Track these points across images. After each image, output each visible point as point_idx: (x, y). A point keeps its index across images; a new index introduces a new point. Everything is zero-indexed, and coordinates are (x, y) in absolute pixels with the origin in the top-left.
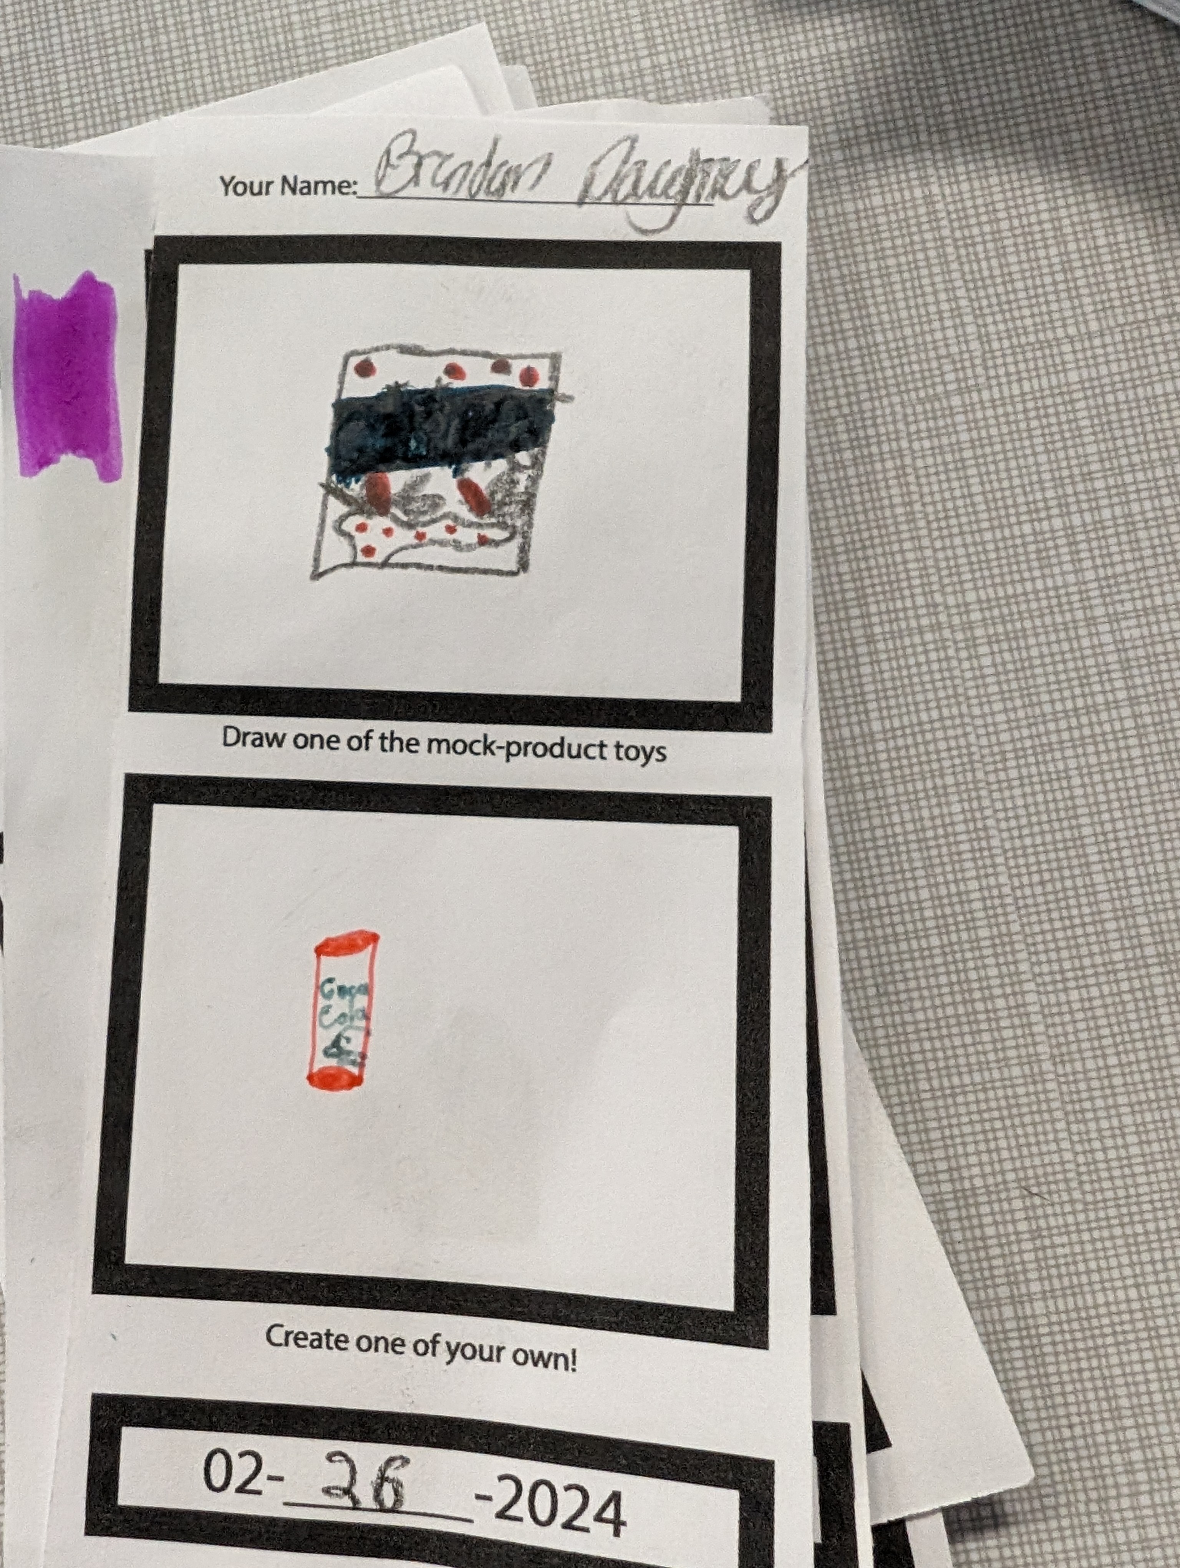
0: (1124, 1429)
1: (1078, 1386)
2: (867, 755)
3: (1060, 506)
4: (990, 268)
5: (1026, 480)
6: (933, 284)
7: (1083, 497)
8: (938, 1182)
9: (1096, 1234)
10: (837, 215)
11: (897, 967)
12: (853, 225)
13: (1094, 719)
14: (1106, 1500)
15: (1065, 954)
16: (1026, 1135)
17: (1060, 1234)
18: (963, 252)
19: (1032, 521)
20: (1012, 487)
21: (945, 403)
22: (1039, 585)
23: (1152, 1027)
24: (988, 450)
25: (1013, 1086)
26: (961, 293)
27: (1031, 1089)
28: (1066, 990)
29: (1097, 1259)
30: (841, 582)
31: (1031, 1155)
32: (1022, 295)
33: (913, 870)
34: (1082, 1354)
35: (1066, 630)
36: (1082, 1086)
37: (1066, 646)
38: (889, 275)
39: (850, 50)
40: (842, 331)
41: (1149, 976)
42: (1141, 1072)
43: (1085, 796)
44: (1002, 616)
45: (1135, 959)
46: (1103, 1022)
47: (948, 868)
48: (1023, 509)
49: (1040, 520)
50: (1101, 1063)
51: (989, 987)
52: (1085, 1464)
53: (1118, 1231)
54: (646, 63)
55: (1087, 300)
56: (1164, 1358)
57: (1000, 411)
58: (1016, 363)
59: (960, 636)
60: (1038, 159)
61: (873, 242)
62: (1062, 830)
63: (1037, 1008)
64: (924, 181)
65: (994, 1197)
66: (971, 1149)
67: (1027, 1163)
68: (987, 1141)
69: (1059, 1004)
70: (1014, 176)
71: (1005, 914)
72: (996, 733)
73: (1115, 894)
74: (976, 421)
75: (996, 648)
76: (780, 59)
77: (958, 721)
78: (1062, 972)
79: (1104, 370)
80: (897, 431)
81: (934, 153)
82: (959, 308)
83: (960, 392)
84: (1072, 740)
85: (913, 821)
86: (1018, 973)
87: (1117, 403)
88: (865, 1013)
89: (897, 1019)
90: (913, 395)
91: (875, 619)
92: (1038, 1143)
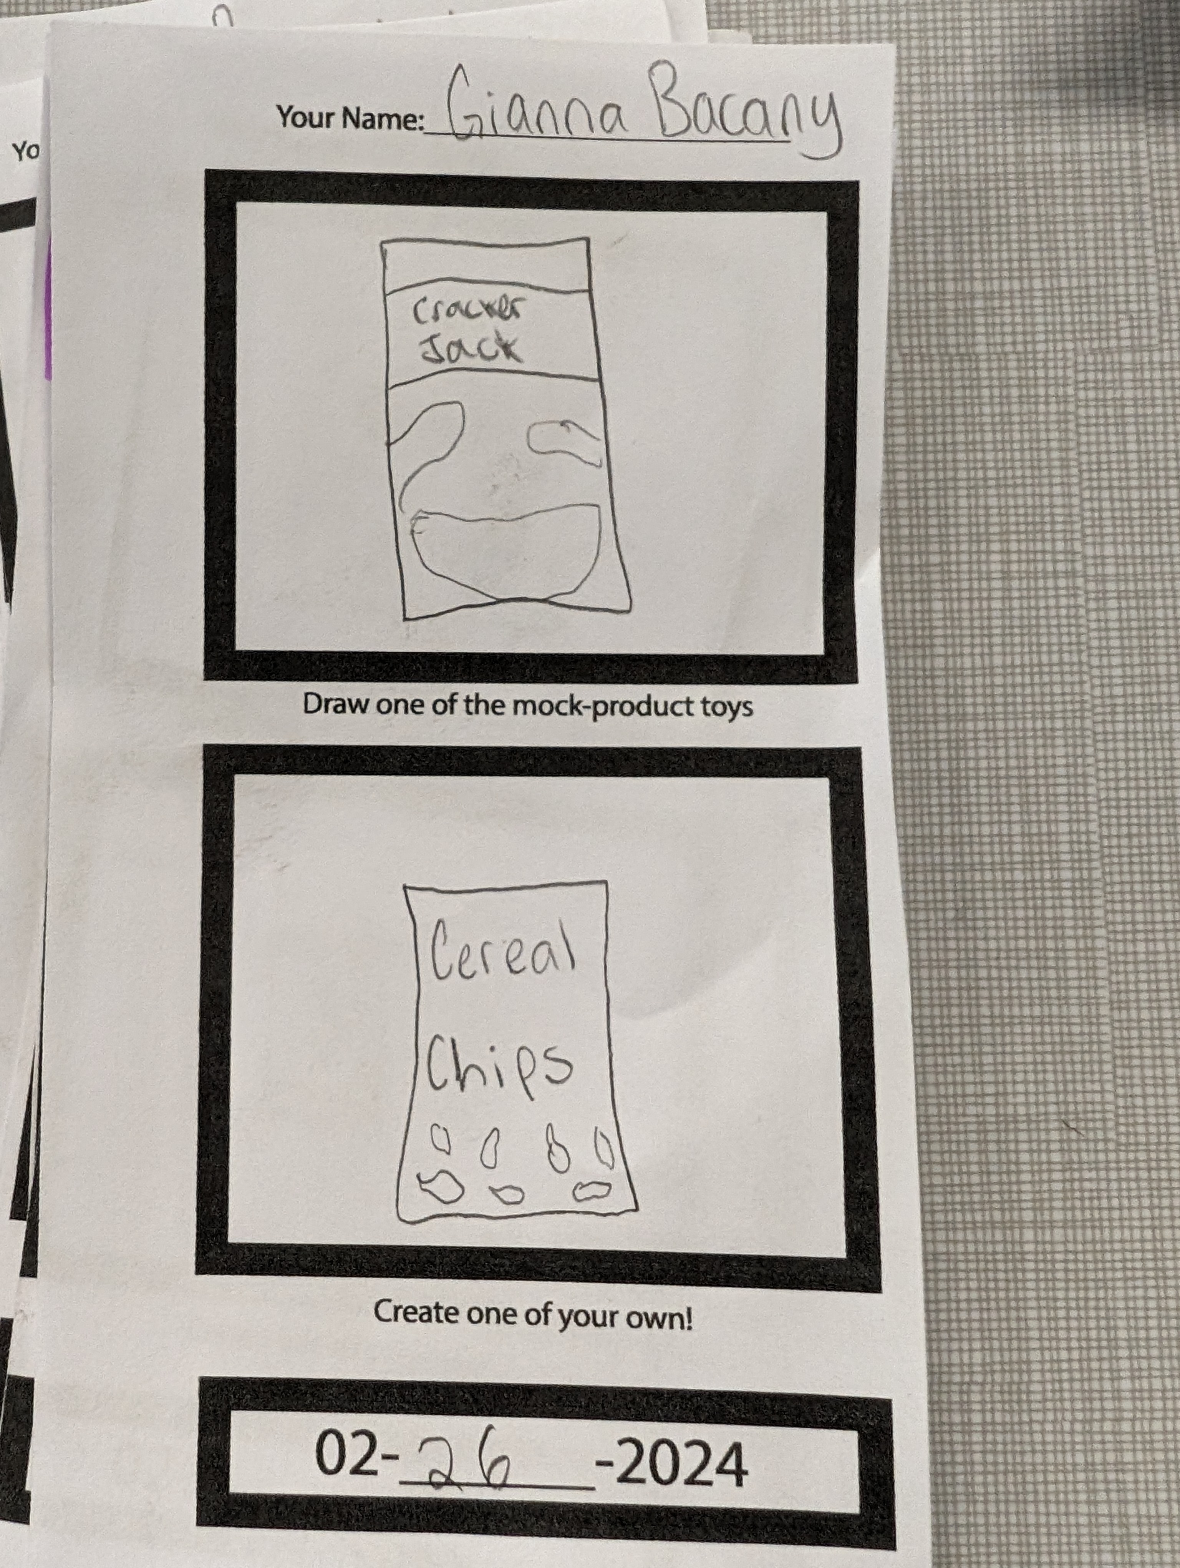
0: (1118, 1359)
1: (1082, 1313)
2: (984, 686)
6: (1124, 239)
8: (984, 1105)
9: (1123, 1174)
10: (1044, 154)
11: (979, 895)
12: (1058, 167)
14: (1091, 1421)
15: (1139, 907)
16: (1074, 1072)
17: (1090, 1170)
18: (1158, 212)
20: (1166, 451)
21: (1116, 357)
24: (1149, 411)
25: (1069, 1024)
26: (1150, 252)
27: (1086, 1029)
28: (1134, 941)
29: (1119, 1197)
30: (987, 515)
31: (1075, 1092)
33: (1010, 804)
34: (1091, 1284)
36: (1135, 1034)
38: (1084, 222)
40: (1030, 270)
44: (1135, 574)
46: (1163, 976)
47: (1043, 808)
48: (1173, 474)
50: (1155, 1014)
51: (1063, 927)
52: (1077, 1385)
53: (1144, 1174)
56: (1167, 1298)
57: (1167, 374)
59: (1091, 586)
61: (1074, 187)
62: (1156, 788)
63: (1103, 954)
64: (1133, 135)
65: (1033, 1126)
66: (1020, 1077)
67: (1070, 1098)
68: (1036, 1072)
69: (1125, 953)
71: (1090, 860)
72: (1110, 686)
74: (1142, 380)
75: (1124, 604)
77: (1076, 668)
78: (1134, 923)
80: (1065, 377)
81: (1147, 109)
82: (1145, 267)
83: (1133, 350)
85: (1018, 757)
86: (1092, 918)
88: (941, 934)
89: (971, 944)
90: (1087, 344)
91: (1014, 557)
92: (1084, 1081)
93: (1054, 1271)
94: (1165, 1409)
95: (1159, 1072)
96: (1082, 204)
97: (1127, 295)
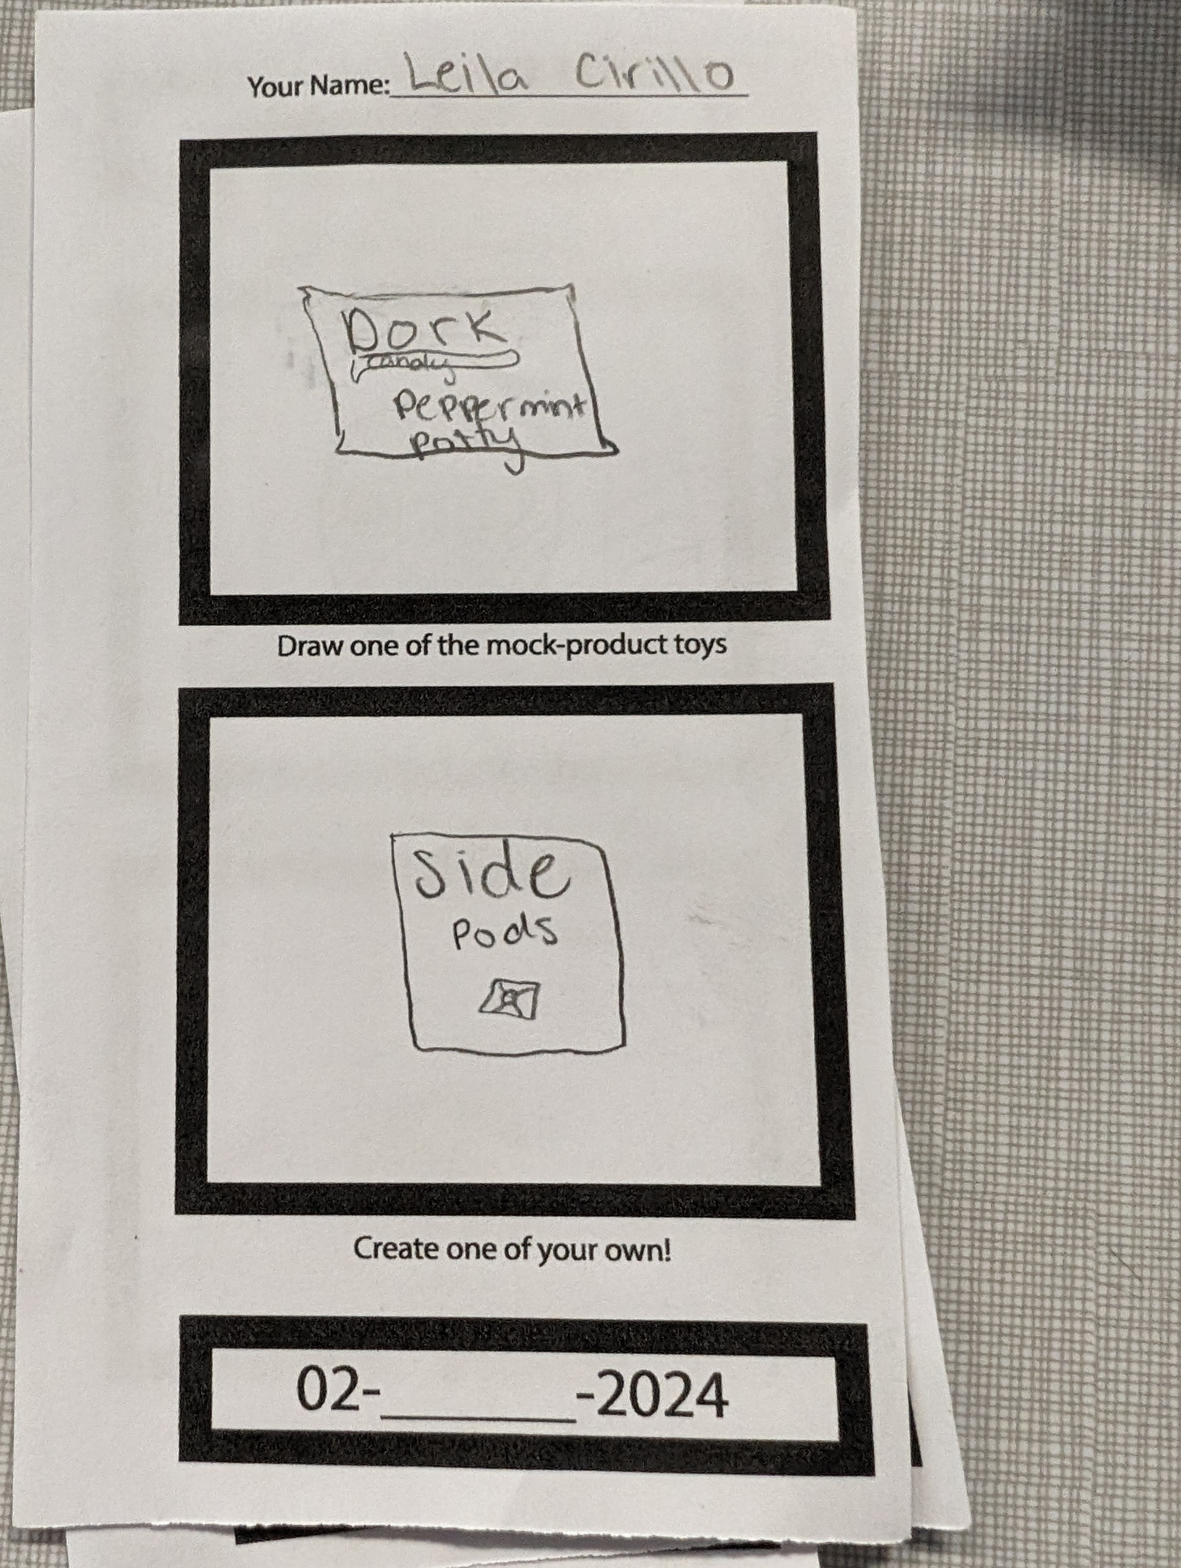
95: (992, 1119)
96: (989, 230)
97: (1027, 324)
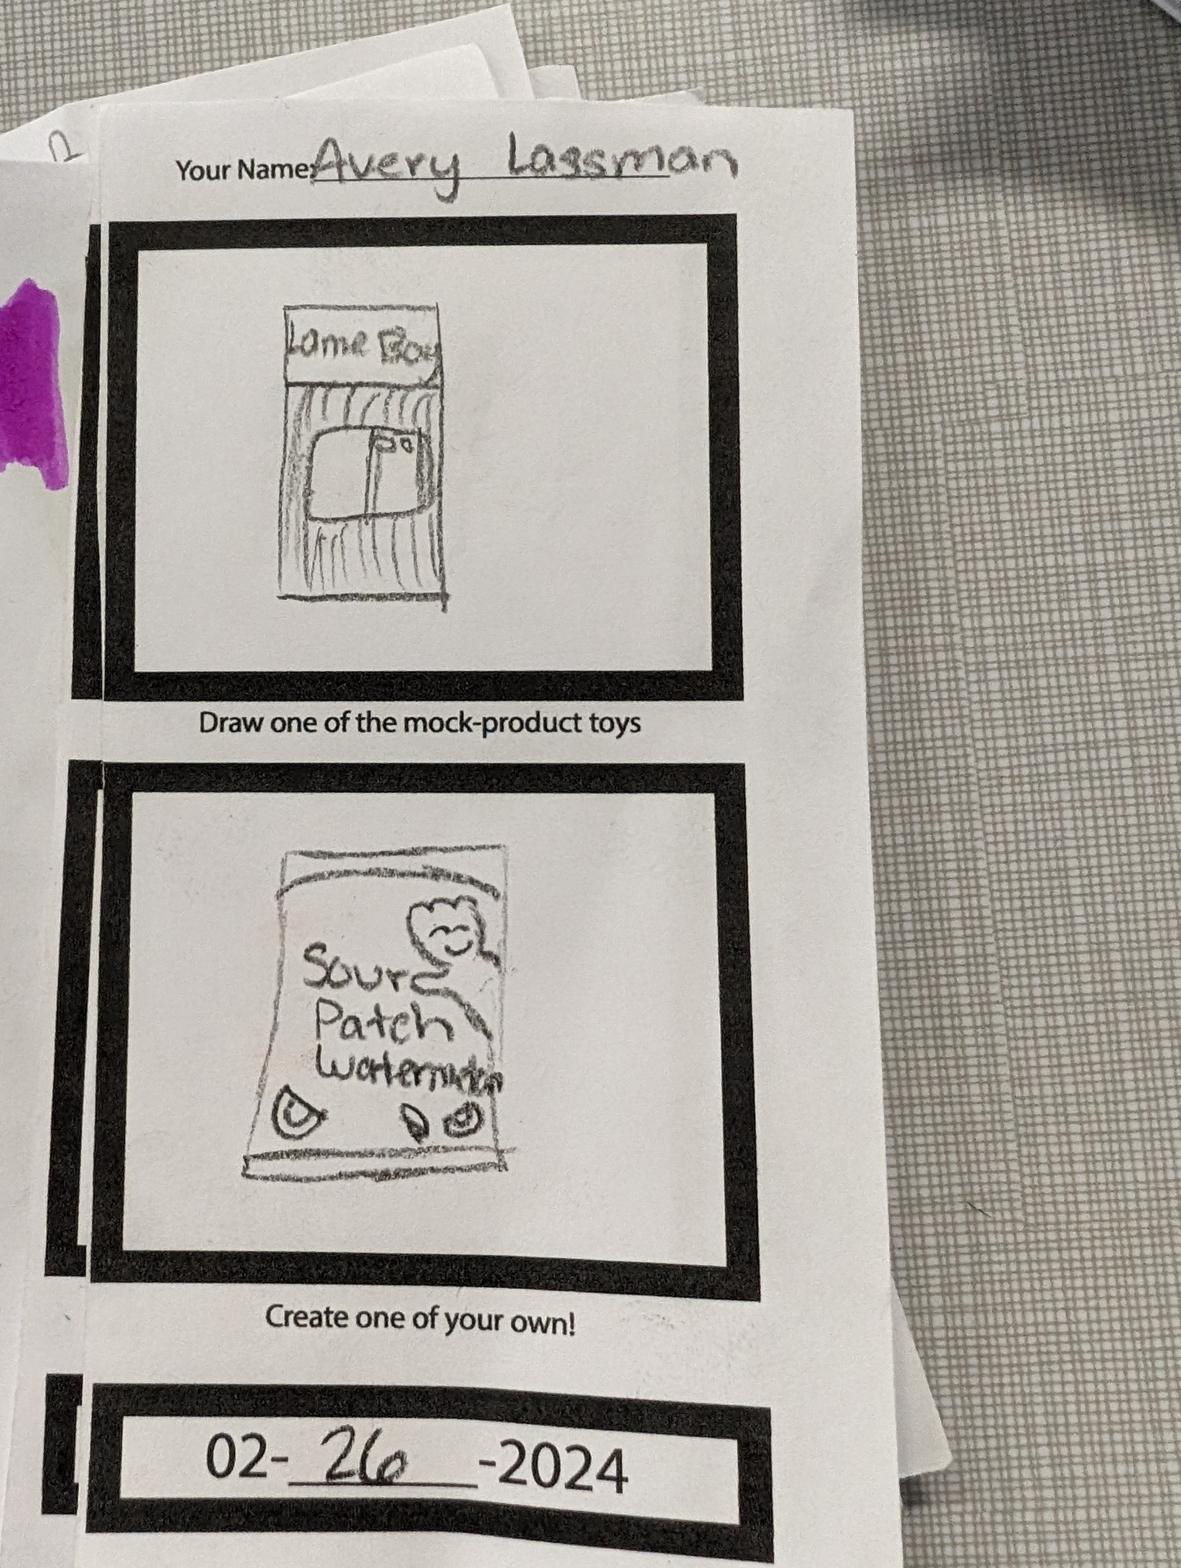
0: (1037, 1446)
1: (998, 1400)
3: (1085, 541)
4: (1045, 300)
5: (1055, 513)
6: (987, 309)
7: (1109, 536)
9: (1033, 1255)
10: (901, 230)
12: (916, 242)
13: (1093, 754)
14: (1012, 1511)
15: (1036, 981)
16: (977, 1152)
17: (998, 1252)
18: (1020, 280)
19: (1055, 554)
20: (1040, 519)
21: (985, 427)
22: (1056, 617)
23: (1112, 1062)
24: (1021, 479)
25: (970, 1103)
26: (1014, 321)
27: (988, 1108)
28: (1033, 1016)
29: (1031, 1279)
31: (979, 1172)
32: (1073, 330)
33: (898, 882)
34: (1006, 1370)
35: (1077, 664)
36: (1038, 1111)
37: (1074, 681)
38: (945, 295)
39: (933, 66)
40: (893, 345)
41: (1115, 1011)
42: (1096, 1103)
43: (1075, 829)
44: (1015, 643)
45: (1104, 993)
46: (1065, 1051)
47: (933, 884)
48: (1049, 541)
49: (1064, 554)
50: (1058, 1090)
51: (958, 1005)
52: (996, 1475)
53: (1055, 1255)
54: (730, 56)
55: (1136, 342)
56: (1085, 1382)
57: (1038, 441)
58: (1059, 396)
59: (971, 658)
60: (1106, 196)
61: (933, 261)
62: (1048, 859)
63: (1002, 1030)
64: (991, 207)
65: (938, 1208)
67: (975, 1179)
68: (938, 1153)
69: (1024, 1029)
70: (1080, 211)
71: (983, 936)
72: (995, 757)
73: (1093, 928)
74: (1013, 449)
75: (1005, 674)
76: (863, 68)
77: (959, 742)
78: (1032, 997)
79: (1144, 413)
80: (934, 451)
81: (1004, 179)
82: (1010, 335)
83: (1000, 419)
84: (1069, 773)
85: (904, 835)
86: (988, 994)
87: (1153, 448)
90: (954, 416)
91: (891, 633)
92: (987, 1161)
93: (966, 1357)
94: (1088, 1498)
